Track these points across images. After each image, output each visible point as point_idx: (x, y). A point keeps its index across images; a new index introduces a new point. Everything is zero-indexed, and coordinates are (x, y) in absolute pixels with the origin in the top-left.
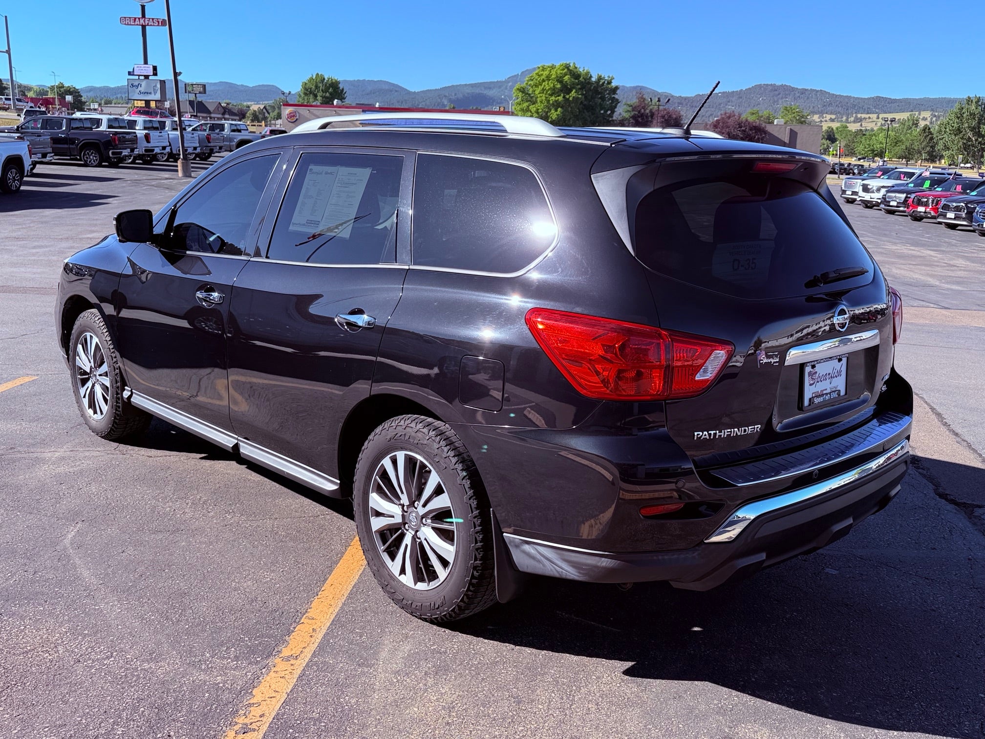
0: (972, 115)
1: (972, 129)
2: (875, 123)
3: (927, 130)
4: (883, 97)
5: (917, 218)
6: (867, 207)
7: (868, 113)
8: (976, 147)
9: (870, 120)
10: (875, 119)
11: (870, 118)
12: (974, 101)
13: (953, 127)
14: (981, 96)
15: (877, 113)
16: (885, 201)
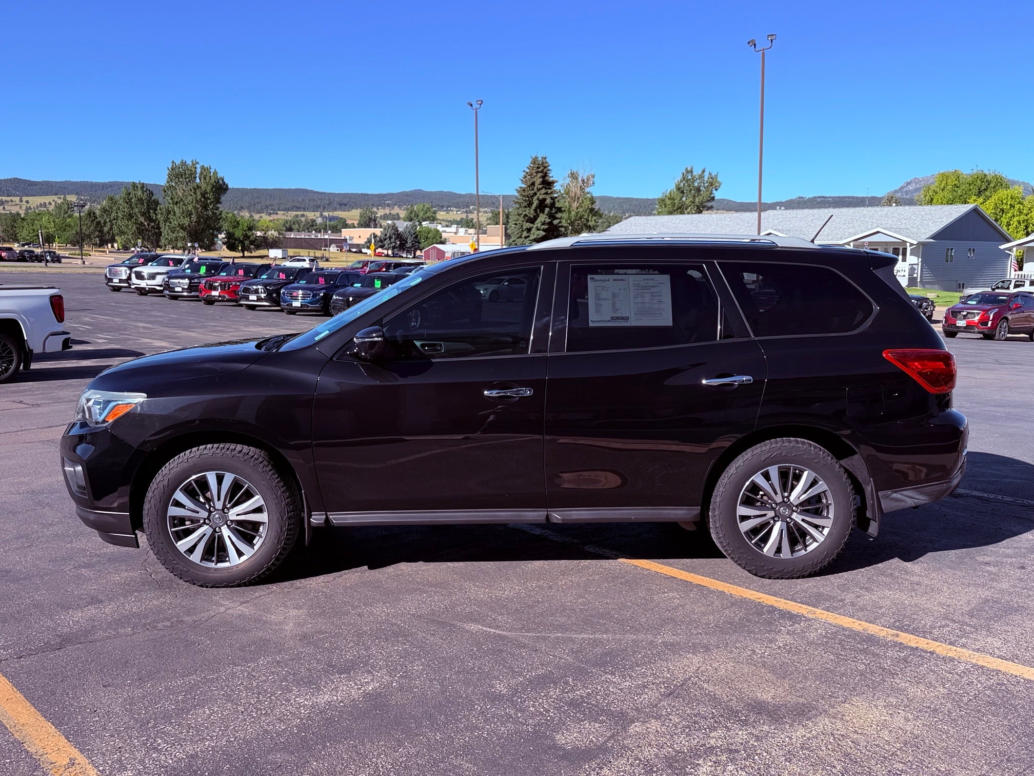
0: (140, 200)
1: (143, 214)
2: (19, 206)
3: (92, 215)
4: (21, 179)
5: (210, 302)
6: (142, 294)
7: (8, 196)
8: (150, 231)
9: (13, 203)
10: (18, 202)
11: (12, 201)
12: (139, 187)
13: (124, 212)
14: (145, 182)
15: (18, 196)
16: (167, 286)
